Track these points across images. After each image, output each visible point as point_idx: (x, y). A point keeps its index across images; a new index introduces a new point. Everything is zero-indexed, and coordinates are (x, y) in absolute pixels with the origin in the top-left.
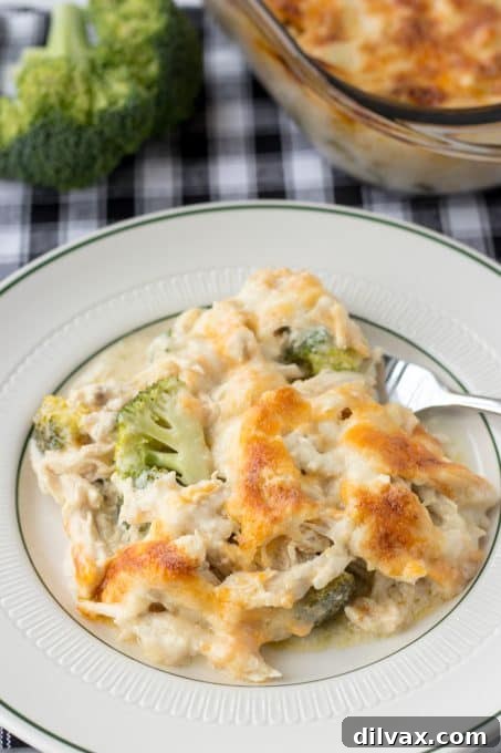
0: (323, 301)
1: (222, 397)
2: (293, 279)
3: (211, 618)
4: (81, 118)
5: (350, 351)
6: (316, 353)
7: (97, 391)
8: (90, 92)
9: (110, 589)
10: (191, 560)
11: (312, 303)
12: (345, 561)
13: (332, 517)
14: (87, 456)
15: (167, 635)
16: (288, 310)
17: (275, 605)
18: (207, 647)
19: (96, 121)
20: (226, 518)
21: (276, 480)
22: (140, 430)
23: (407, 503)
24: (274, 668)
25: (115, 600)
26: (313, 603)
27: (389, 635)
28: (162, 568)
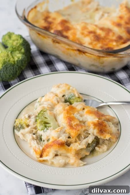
0: (71, 88)
1: (56, 111)
2: (62, 85)
3: (69, 154)
4: (13, 63)
5: (79, 97)
6: (72, 99)
7: (28, 115)
8: (13, 57)
9: (45, 154)
10: (63, 142)
11: (69, 89)
12: (94, 137)
13: (88, 129)
14: (31, 128)
15: (60, 160)
16: (64, 91)
17: (83, 148)
18: (70, 161)
19: (16, 63)
20: (66, 133)
21: (75, 123)
22: (42, 120)
23: (103, 123)
24: (85, 162)
25: (47, 156)
26: (89, 147)
27: (105, 152)
28: (57, 145)
